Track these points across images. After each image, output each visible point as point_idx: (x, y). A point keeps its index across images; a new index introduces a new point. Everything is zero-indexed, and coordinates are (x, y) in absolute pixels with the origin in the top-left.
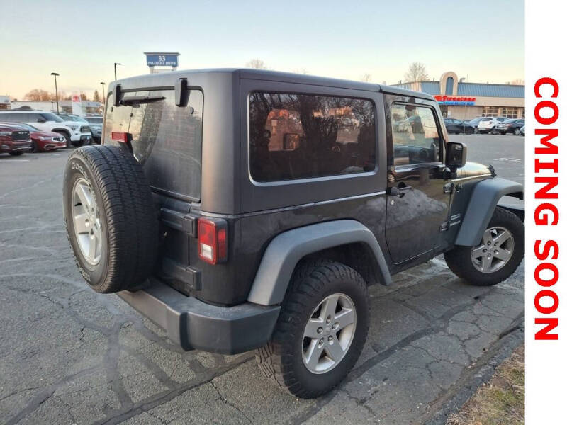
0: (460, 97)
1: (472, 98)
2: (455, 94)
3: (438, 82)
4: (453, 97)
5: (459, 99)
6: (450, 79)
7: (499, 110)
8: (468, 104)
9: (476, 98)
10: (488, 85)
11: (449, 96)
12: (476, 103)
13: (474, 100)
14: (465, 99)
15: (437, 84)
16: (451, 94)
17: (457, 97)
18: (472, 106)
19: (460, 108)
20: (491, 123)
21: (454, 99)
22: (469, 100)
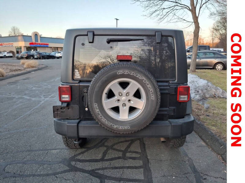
0: (42, 43)
1: (47, 43)
2: (39, 42)
3: (31, 36)
4: (39, 43)
5: (41, 44)
6: (36, 35)
7: (59, 49)
8: (46, 46)
9: (49, 44)
10: (51, 38)
11: (37, 43)
12: (49, 46)
13: (48, 44)
14: (44, 44)
15: (30, 37)
16: (38, 42)
17: (41, 43)
18: (48, 47)
19: (42, 48)
20: (61, 54)
21: (40, 44)
22: (46, 44)
